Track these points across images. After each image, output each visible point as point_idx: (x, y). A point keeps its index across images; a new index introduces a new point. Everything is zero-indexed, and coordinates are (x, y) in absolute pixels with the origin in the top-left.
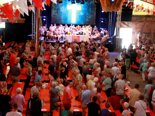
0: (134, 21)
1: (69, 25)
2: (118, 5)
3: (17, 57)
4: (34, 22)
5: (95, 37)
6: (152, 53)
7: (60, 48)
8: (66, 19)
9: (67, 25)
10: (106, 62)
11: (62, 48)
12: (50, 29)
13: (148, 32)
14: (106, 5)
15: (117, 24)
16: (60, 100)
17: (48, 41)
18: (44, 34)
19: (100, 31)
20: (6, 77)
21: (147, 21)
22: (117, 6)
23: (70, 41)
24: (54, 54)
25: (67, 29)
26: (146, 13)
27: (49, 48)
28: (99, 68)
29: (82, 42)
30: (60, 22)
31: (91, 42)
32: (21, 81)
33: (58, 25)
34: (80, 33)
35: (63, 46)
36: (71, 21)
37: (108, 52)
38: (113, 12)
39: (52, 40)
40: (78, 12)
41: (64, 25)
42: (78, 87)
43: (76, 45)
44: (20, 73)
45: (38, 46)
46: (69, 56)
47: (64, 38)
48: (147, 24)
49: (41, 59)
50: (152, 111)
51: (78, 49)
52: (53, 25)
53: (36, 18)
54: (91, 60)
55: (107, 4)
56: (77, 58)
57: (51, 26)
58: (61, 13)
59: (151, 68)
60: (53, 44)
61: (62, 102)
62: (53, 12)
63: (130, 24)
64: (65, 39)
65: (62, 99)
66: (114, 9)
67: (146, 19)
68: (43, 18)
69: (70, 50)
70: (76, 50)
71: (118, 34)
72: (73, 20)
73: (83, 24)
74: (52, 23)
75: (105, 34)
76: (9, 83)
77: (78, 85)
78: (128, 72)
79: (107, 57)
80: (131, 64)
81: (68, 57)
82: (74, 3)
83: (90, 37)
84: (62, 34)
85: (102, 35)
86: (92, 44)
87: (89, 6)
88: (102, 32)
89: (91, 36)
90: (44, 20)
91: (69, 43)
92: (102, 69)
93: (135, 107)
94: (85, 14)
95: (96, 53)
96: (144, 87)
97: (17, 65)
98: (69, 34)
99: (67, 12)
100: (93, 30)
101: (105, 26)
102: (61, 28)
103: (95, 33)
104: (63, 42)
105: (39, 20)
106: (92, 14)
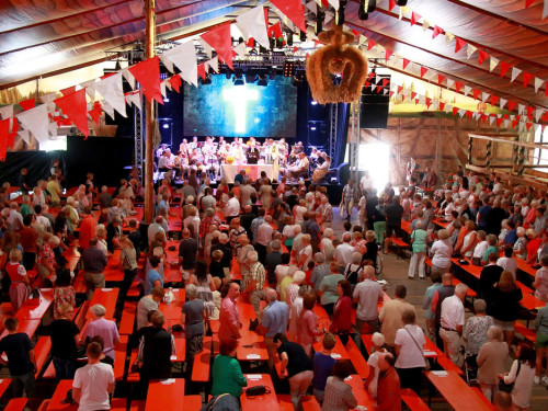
0: (392, 128)
1: (230, 140)
2: (353, 87)
3: (99, 222)
4: (139, 134)
5: (295, 168)
6: (439, 206)
7: (208, 197)
8: (222, 125)
9: (226, 139)
10: (327, 230)
12: (180, 150)
13: (428, 153)
14: (322, 87)
15: (352, 134)
16: (209, 333)
17: (176, 180)
19: (308, 152)
20: (72, 274)
21: (426, 127)
22: (349, 90)
23: (231, 179)
24: (193, 214)
26: (421, 108)
27: (177, 200)
28: (309, 247)
30: (207, 131)
31: (284, 181)
32: (108, 285)
33: (202, 139)
36: (233, 128)
37: (329, 206)
38: (340, 105)
40: (252, 107)
41: (217, 140)
42: (254, 297)
43: (249, 189)
44: (105, 265)
45: (151, 194)
47: (217, 172)
48: (425, 132)
49: (161, 228)
50: (441, 354)
51: (254, 200)
52: (190, 140)
53: (144, 123)
54: (287, 227)
55: (325, 84)
57: (182, 142)
58: (209, 108)
59: (438, 244)
61: (215, 338)
62: (188, 107)
63: (384, 133)
64: (219, 174)
65: (216, 328)
66: (342, 96)
67: (422, 122)
68: (162, 123)
69: (234, 202)
71: (353, 160)
72: (240, 127)
73: (261, 135)
74: (185, 134)
75: (321, 160)
76: (78, 290)
77: (255, 293)
78: (381, 257)
79: (327, 219)
80: (389, 234)
81: (228, 221)
82: (241, 83)
83: (282, 169)
84: (212, 161)
85: (313, 164)
86: (289, 187)
87: (278, 90)
88: (313, 155)
89: (287, 165)
90: (166, 126)
91: (231, 186)
92: (316, 249)
93: (396, 342)
94: (270, 110)
95: (300, 209)
96: (424, 293)
97: (95, 243)
98: (231, 162)
99: (223, 106)
100: (290, 150)
101: (322, 140)
102: (209, 146)
103: (295, 159)
104: (214, 182)
105: (152, 127)
106: (286, 109)
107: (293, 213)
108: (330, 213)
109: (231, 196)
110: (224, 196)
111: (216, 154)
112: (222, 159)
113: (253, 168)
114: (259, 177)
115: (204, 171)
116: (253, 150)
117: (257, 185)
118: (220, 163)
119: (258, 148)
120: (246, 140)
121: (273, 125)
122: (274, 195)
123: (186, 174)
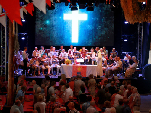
4: (4, 44)
5: (113, 68)
7: (52, 88)
8: (62, 37)
12: (33, 55)
14: (132, 11)
17: (30, 76)
18: (22, 64)
19: (122, 57)
23: (69, 76)
24: (41, 100)
25: (64, 54)
27: (31, 90)
29: (91, 76)
34: (86, 62)
35: (57, 84)
36: (70, 40)
37: (137, 94)
38: (145, 24)
39: (37, 74)
40: (82, 25)
43: (80, 82)
45: (12, 86)
46: (68, 102)
47: (58, 70)
49: (17, 109)
51: (83, 90)
53: (8, 36)
55: (134, 9)
56: (82, 105)
58: (53, 26)
60: (39, 82)
64: (60, 72)
66: (146, 17)
68: (20, 36)
70: (81, 92)
72: (75, 39)
74: (36, 44)
75: (131, 62)
79: (137, 104)
81: (65, 104)
82: (76, 9)
84: (55, 63)
85: (125, 65)
86: (109, 81)
87: (101, 14)
88: (125, 59)
89: (107, 66)
90: (23, 39)
94: (95, 27)
98: (68, 63)
101: (131, 48)
103: (113, 61)
104: (56, 77)
105: (13, 39)
106: (107, 26)
107: (111, 99)
108: (138, 100)
109: (67, 87)
113: (84, 67)
115: (49, 69)
121: (97, 37)
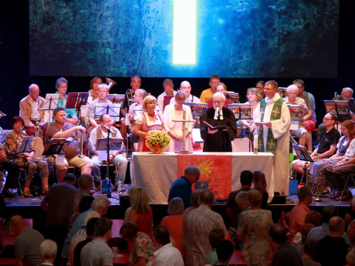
11: (111, 243)
17: (11, 196)
23: (163, 195)
30: (93, 62)
36: (166, 54)
39: (38, 190)
41: (122, 86)
43: (203, 216)
52: (48, 87)
64: (128, 180)
73: (241, 73)
74: (34, 71)
89: (313, 154)
91: (160, 211)
94: (265, 3)
98: (158, 146)
100: (320, 112)
104: (115, 202)
110: (142, 239)
111: (118, 125)
112: (136, 138)
113: (219, 161)
114: (237, 185)
115: (86, 171)
116: (218, 114)
117: (230, 209)
118: (130, 149)
119: (234, 107)
120: (199, 85)
121: (273, 43)
122: (279, 238)
123: (37, 180)
